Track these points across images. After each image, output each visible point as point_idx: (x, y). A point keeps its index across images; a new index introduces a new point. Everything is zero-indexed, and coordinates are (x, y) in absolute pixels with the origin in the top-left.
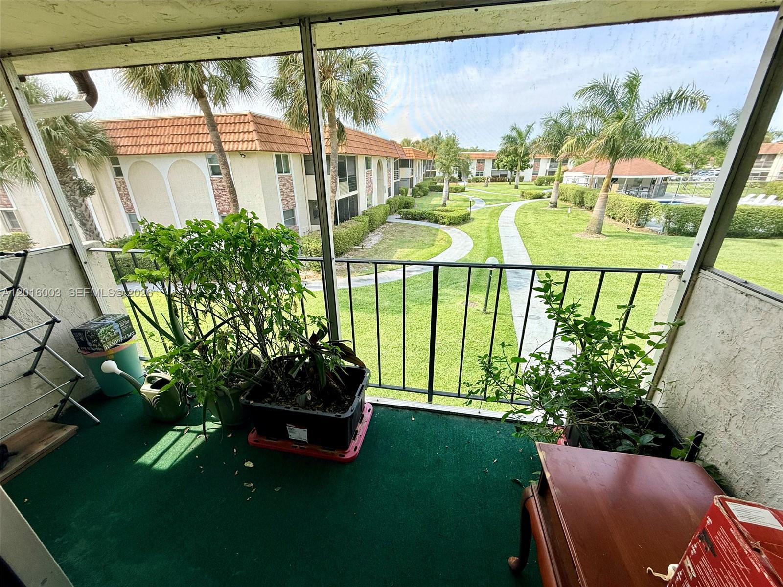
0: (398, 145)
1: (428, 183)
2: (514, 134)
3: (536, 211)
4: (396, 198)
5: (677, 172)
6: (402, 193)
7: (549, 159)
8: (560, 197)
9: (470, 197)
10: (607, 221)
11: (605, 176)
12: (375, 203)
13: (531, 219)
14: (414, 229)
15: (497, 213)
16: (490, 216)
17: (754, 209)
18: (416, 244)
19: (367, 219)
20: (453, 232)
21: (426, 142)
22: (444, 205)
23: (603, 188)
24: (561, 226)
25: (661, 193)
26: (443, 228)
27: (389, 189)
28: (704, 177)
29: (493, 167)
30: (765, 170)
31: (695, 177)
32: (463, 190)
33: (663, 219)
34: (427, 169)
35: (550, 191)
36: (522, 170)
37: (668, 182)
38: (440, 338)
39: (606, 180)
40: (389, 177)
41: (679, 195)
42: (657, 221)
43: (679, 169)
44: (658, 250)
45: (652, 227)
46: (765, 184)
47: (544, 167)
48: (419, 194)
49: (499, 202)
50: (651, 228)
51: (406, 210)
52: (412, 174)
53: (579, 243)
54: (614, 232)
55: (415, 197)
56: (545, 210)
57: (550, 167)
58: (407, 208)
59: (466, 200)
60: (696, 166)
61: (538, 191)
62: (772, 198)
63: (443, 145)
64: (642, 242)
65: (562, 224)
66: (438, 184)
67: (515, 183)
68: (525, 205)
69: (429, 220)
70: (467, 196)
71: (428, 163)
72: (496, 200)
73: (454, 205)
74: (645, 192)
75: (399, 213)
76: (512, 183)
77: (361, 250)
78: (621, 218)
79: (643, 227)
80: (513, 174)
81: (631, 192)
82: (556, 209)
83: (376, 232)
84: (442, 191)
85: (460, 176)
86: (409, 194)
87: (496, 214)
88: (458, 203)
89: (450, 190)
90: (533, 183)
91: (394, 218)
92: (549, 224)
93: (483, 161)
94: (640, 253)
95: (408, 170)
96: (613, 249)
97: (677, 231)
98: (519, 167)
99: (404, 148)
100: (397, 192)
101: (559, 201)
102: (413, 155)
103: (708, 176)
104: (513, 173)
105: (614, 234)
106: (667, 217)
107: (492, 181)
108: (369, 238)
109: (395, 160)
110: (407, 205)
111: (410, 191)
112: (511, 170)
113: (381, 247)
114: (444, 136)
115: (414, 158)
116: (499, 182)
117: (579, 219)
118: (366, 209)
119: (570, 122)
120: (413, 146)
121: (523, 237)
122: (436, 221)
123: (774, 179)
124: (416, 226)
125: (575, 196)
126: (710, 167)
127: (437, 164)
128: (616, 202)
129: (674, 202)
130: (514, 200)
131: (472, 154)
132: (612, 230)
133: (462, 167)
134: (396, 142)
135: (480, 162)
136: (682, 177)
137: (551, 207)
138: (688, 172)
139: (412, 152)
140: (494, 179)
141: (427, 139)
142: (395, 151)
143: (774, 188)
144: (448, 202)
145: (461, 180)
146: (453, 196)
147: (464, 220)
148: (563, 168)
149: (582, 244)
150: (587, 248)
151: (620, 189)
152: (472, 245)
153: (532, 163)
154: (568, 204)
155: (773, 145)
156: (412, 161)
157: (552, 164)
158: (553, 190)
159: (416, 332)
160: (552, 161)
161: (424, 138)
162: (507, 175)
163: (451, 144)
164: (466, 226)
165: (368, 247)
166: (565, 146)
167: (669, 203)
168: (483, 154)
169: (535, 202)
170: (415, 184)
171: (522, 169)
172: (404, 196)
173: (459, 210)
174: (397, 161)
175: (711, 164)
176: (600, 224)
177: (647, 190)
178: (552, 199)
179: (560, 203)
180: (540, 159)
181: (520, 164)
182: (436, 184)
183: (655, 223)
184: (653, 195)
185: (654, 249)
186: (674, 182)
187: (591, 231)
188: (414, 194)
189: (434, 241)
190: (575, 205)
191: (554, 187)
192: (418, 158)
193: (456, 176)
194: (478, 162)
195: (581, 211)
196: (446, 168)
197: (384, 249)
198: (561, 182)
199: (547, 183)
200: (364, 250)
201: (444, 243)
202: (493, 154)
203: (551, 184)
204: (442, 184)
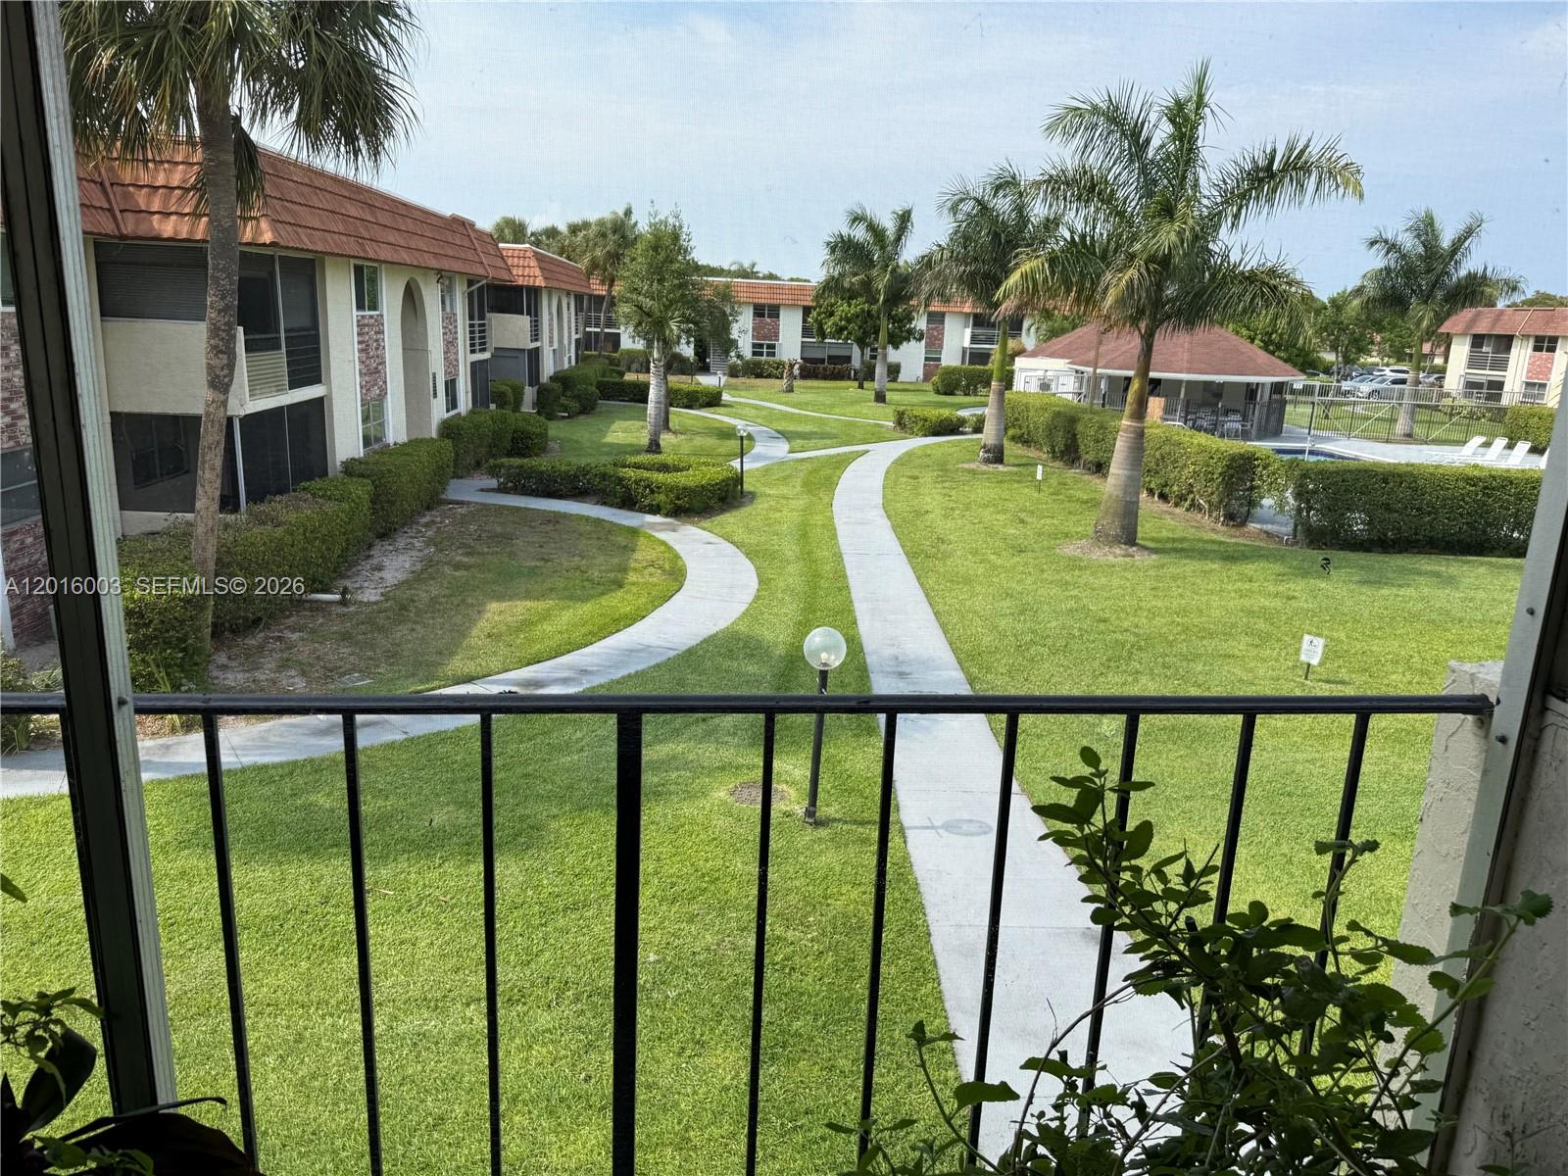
0: (481, 234)
1: (593, 371)
2: (860, 233)
3: (944, 470)
4: (477, 419)
5: (1303, 371)
6: (500, 399)
7: (967, 315)
8: (1011, 432)
9: (739, 424)
10: (1148, 505)
11: (1131, 373)
12: (396, 431)
13: (932, 499)
14: (550, 527)
15: (828, 478)
16: (806, 484)
17: (1494, 478)
18: (560, 583)
19: (361, 490)
20: (690, 540)
21: (581, 235)
22: (654, 447)
23: (1128, 409)
24: (1022, 521)
25: (1273, 427)
26: (653, 526)
27: (451, 386)
28: (1365, 388)
29: (806, 331)
30: (1494, 375)
31: (1346, 385)
32: (713, 400)
33: (1291, 500)
34: (587, 324)
35: (978, 411)
36: (896, 347)
37: (1288, 397)
38: (657, 937)
39: (1135, 386)
40: (450, 344)
41: (1319, 433)
42: (1276, 506)
43: (1307, 364)
44: (1291, 593)
45: (1267, 523)
46: (1503, 411)
47: (957, 338)
48: (566, 409)
49: (828, 442)
50: (1265, 527)
51: (516, 461)
52: (536, 336)
53: (1077, 573)
54: (1168, 540)
55: (551, 417)
56: (969, 471)
57: (974, 339)
58: (522, 455)
59: (727, 434)
60: (1344, 357)
61: (946, 412)
62: (1523, 447)
63: (640, 246)
64: (1249, 568)
65: (1023, 515)
66: (630, 377)
67: (876, 385)
68: (909, 454)
69: (604, 498)
70: (726, 419)
71: (590, 306)
72: (823, 436)
73: (686, 449)
74: (1233, 423)
75: (493, 472)
76: (866, 384)
77: (341, 610)
78: (1182, 498)
79: (1243, 524)
80: (867, 357)
81: (1199, 422)
82: (1001, 467)
83: (401, 542)
84: (645, 400)
85: (702, 352)
86: (527, 407)
87: (823, 480)
88: (698, 441)
89: (673, 398)
90: (929, 387)
91: (472, 491)
92: (987, 514)
93: (774, 311)
94: (1247, 602)
95: (523, 322)
96: (1175, 592)
97: (1328, 538)
98: (883, 335)
99: (501, 245)
100: (480, 395)
101: (1007, 444)
102: (538, 272)
103: (1375, 385)
104: (868, 351)
105: (1169, 545)
106: (1298, 496)
107: (806, 374)
108: (375, 561)
109: (470, 283)
110: (523, 444)
111: (529, 393)
112: (862, 343)
113: (423, 595)
114: (642, 223)
115: (540, 282)
116: (825, 378)
117: (1070, 499)
118: (359, 451)
119: (1020, 209)
120: (537, 243)
121: (912, 555)
122: (629, 502)
123: (1518, 398)
124: (556, 518)
125: (1051, 430)
126: (1377, 360)
127: (624, 309)
128: (1167, 449)
129: (1311, 453)
130: (877, 436)
131: (739, 285)
132: (1165, 534)
133: (706, 323)
134: (472, 225)
135: (767, 312)
136: (1316, 383)
137: (987, 461)
138: (1327, 371)
139: (533, 263)
140: (813, 369)
141: (586, 225)
142: (470, 255)
143: (1522, 423)
144: (666, 439)
145: (705, 369)
146: (680, 416)
147: (722, 499)
148: (1012, 344)
149: (1086, 577)
150: (1103, 588)
151: (1169, 411)
152: (754, 583)
153: (921, 323)
154: (1032, 453)
155: (1502, 312)
156: (534, 292)
157: (980, 331)
158: (987, 411)
159: (561, 922)
160: (979, 321)
161: (577, 219)
162: (848, 359)
163: (667, 245)
164: (730, 519)
165: (370, 595)
166: (1014, 278)
167: (1300, 457)
168: (771, 287)
169: (939, 445)
170: (548, 368)
171: (896, 341)
172: (507, 411)
173: (706, 464)
174: (481, 289)
175: (1380, 352)
176: (1128, 517)
177: (1238, 417)
178: (989, 435)
179: (1012, 450)
180: (943, 315)
181: (885, 326)
182: (622, 374)
183: (1273, 512)
184: (1254, 432)
185: (1281, 588)
186: (1300, 398)
187: (1108, 536)
188: (546, 403)
189: (624, 569)
190: (1055, 458)
191: (992, 398)
192: (555, 284)
193: (688, 351)
194: (759, 311)
195: (1073, 473)
196: (653, 326)
197: (434, 601)
198: (1009, 384)
199: (968, 386)
200: (352, 609)
201: (657, 578)
202: (803, 288)
203: (982, 391)
204: (642, 377)
